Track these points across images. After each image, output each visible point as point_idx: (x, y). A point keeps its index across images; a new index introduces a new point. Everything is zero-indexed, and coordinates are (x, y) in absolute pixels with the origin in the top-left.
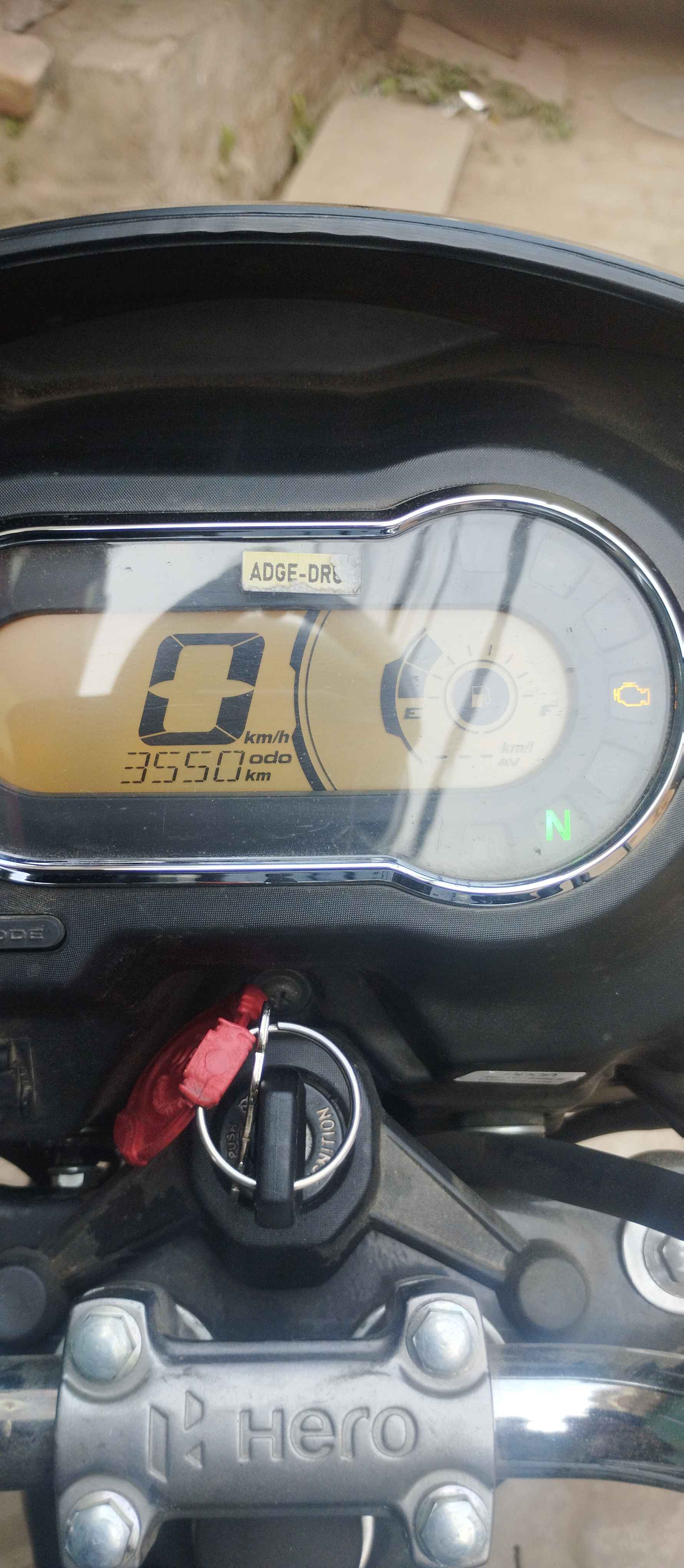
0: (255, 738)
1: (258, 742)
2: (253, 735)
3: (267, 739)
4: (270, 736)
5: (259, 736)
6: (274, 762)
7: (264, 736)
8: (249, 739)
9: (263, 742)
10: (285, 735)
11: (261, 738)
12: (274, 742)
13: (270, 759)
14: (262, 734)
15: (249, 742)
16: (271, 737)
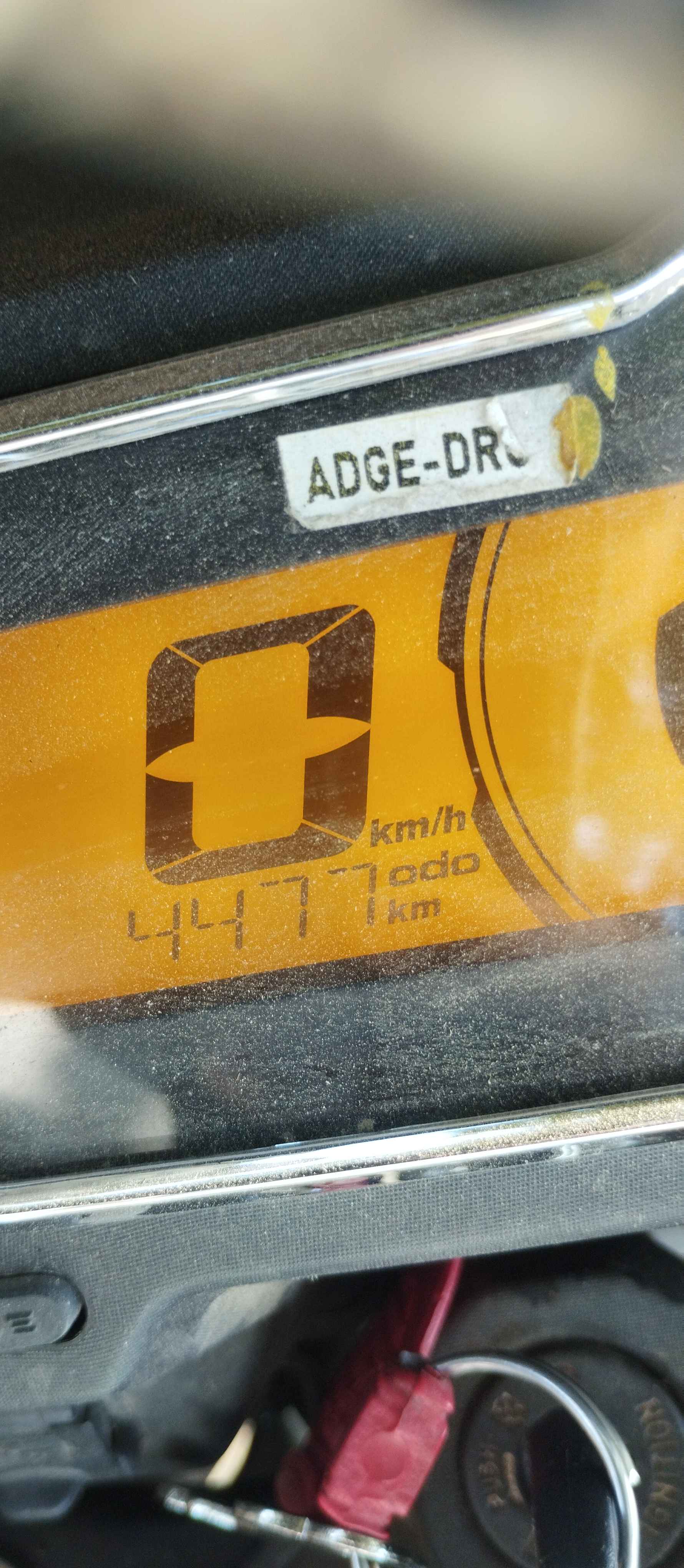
0: (392, 833)
1: (399, 839)
2: (388, 826)
3: (418, 828)
4: (424, 823)
5: (400, 826)
6: (444, 875)
7: (411, 824)
8: (379, 835)
9: (412, 835)
10: (456, 815)
11: (406, 831)
12: (433, 833)
13: (433, 870)
14: (405, 820)
15: (381, 842)
16: (428, 822)
